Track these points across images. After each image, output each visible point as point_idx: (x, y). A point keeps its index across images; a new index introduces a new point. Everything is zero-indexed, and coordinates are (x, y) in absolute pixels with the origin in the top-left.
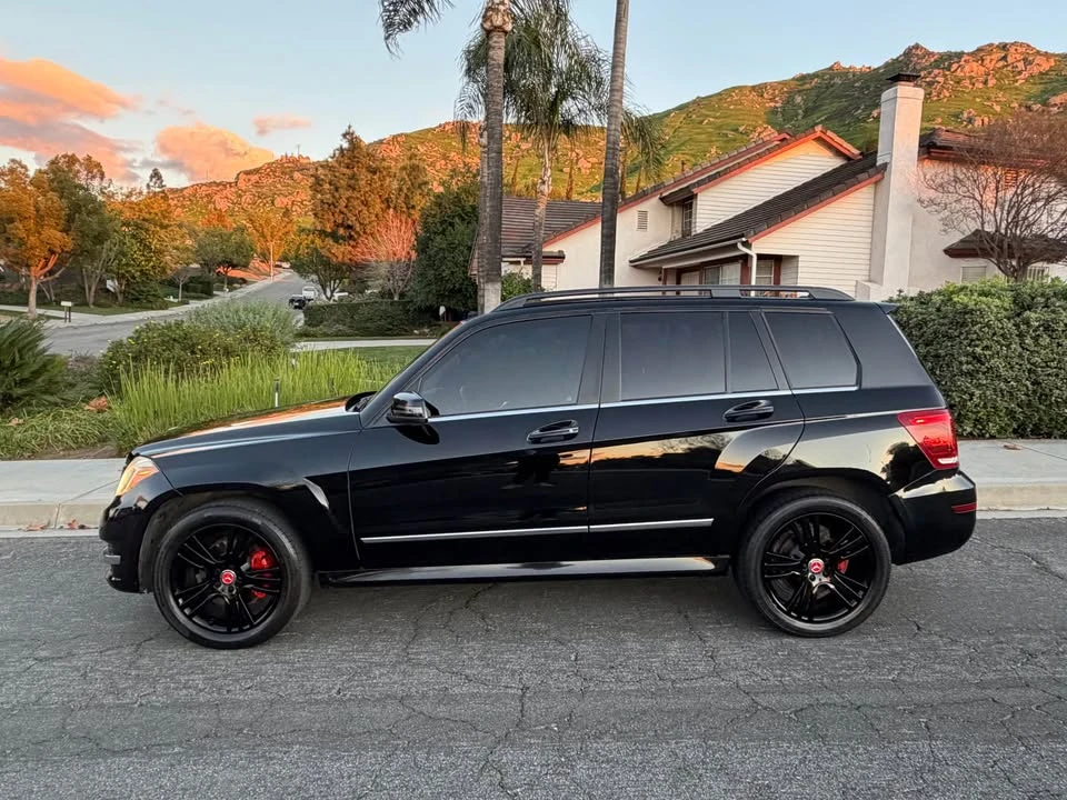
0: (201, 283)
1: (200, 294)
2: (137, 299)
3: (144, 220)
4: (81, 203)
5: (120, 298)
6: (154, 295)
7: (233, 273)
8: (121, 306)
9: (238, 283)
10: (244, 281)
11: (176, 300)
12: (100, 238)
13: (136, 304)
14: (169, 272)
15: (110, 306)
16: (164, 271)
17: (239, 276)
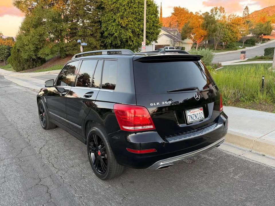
0: (252, 41)
1: (251, 45)
2: (228, 48)
3: (233, 23)
4: (210, 22)
5: (224, 47)
6: (233, 46)
7: (264, 37)
8: (224, 50)
9: (266, 40)
10: (269, 40)
11: (241, 47)
12: (214, 31)
13: (228, 49)
14: (238, 39)
15: (221, 50)
16: (237, 39)
17: (267, 38)
